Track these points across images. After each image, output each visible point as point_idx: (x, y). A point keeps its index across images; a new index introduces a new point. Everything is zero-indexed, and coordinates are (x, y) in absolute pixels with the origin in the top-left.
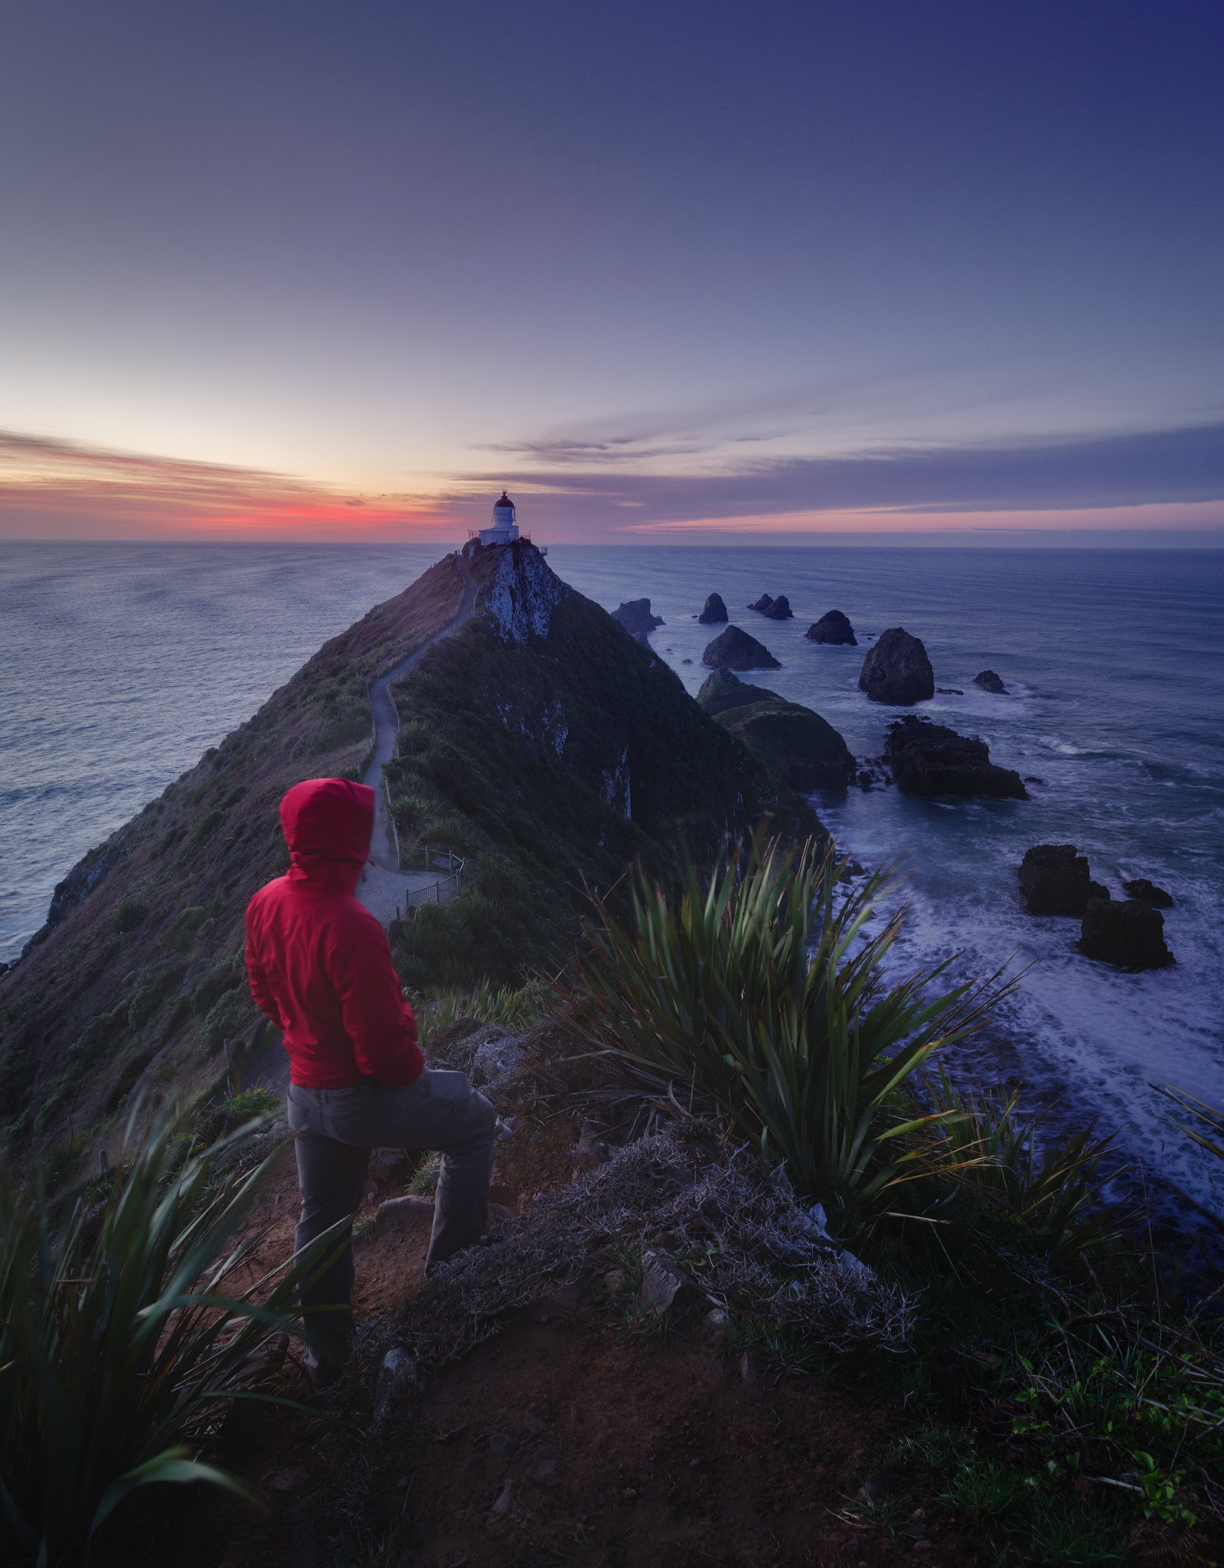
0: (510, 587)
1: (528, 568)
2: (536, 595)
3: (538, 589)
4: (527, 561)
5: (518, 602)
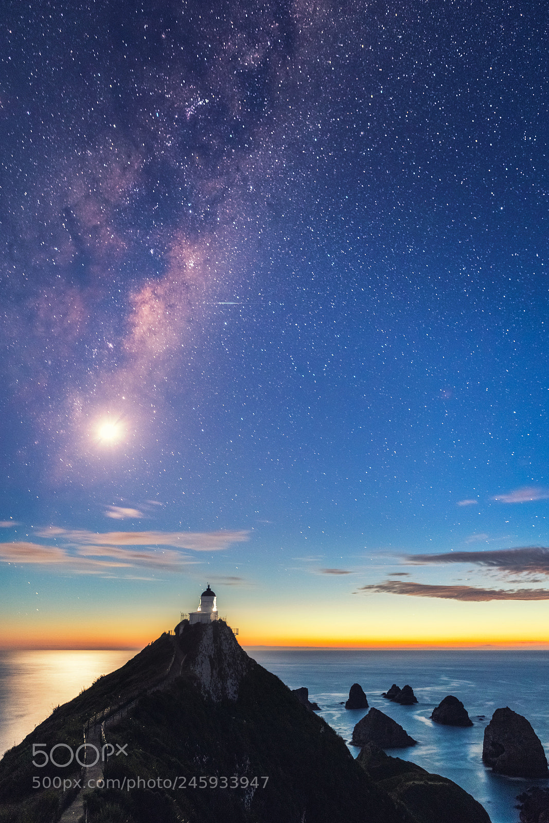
0: (210, 657)
1: (225, 643)
2: (229, 665)
3: (231, 660)
4: (223, 637)
5: (216, 669)
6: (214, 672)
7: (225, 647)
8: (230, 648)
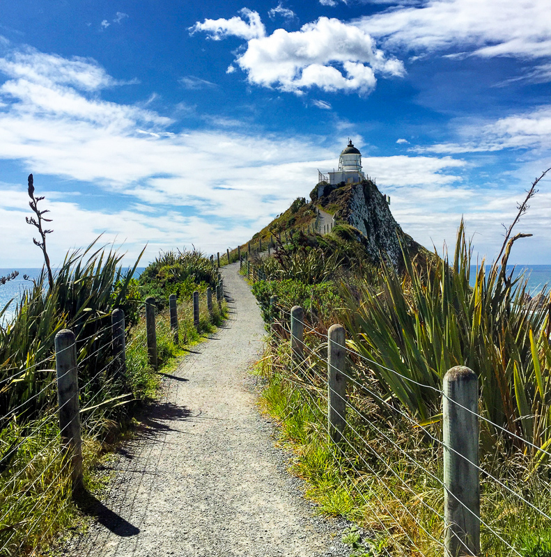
0: (365, 220)
1: (378, 208)
2: (385, 234)
3: (387, 230)
4: (376, 201)
5: (373, 235)
6: (371, 238)
7: (380, 213)
8: (384, 216)
